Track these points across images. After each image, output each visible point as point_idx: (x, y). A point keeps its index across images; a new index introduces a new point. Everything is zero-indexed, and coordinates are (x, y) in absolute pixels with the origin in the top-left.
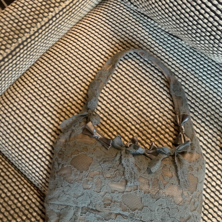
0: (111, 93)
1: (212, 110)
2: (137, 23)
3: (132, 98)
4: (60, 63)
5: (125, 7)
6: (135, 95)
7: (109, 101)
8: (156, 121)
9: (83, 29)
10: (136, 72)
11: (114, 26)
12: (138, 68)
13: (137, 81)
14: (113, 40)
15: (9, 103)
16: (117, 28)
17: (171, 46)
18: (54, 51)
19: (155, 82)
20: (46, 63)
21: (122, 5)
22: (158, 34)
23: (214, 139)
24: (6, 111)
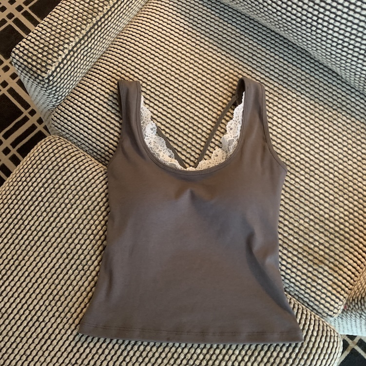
0: (196, 68)
1: (307, 73)
3: (220, 71)
4: (135, 45)
6: (223, 68)
7: (195, 77)
10: (220, 44)
12: (222, 40)
13: (223, 54)
15: (86, 93)
18: (126, 35)
19: (243, 53)
20: (119, 48)
23: (312, 102)
24: (84, 102)
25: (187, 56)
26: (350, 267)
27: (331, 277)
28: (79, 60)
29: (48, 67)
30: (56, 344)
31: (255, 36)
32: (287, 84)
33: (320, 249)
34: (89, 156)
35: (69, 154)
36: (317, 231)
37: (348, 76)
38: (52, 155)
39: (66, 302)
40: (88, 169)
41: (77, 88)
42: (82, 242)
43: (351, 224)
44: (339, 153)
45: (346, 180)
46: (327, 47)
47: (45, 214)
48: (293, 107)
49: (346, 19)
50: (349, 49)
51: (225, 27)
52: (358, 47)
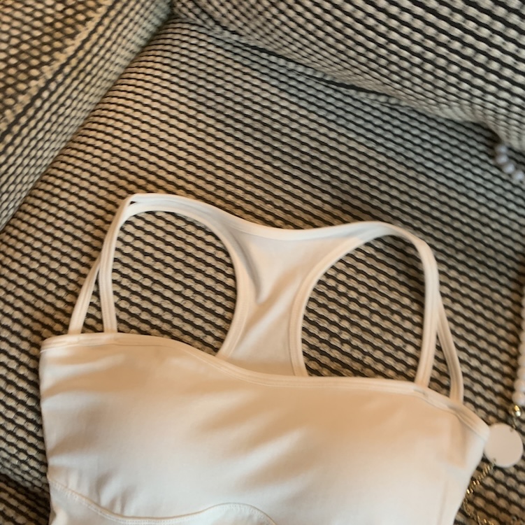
2: (247, 70)
5: (210, 40)
8: (342, 289)
9: (121, 109)
11: (193, 87)
14: (199, 121)
16: (202, 91)
17: (337, 108)
18: (60, 174)
21: (203, 37)
22: (302, 87)
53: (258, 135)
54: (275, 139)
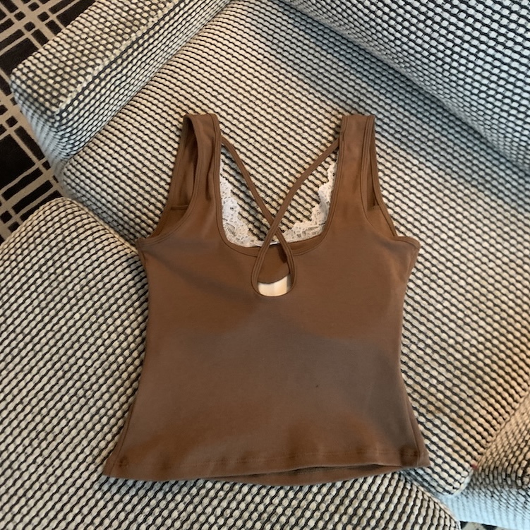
0: (276, 114)
1: (437, 131)
3: (310, 120)
4: (192, 76)
6: (315, 116)
7: (273, 127)
9: (224, 25)
10: (314, 82)
11: (274, 17)
12: (317, 77)
13: (317, 96)
14: (274, 38)
15: (115, 139)
16: (279, 20)
18: (181, 60)
19: (345, 96)
20: (169, 78)
23: (441, 173)
24: (111, 152)
25: (264, 97)
26: (481, 420)
27: (452, 434)
28: (108, 92)
29: (61, 98)
30: (33, 505)
31: (365, 73)
32: (406, 144)
33: (438, 391)
34: (112, 231)
35: (83, 226)
36: (435, 363)
37: (495, 139)
38: (57, 225)
39: (54, 444)
40: (107, 249)
41: (103, 132)
42: (87, 355)
43: (486, 356)
44: (477, 250)
45: (484, 291)
46: (465, 95)
47: (37, 311)
48: (412, 179)
49: (492, 56)
50: (496, 100)
51: (323, 59)
52: (508, 97)
53: (311, 51)
54: (322, 55)
